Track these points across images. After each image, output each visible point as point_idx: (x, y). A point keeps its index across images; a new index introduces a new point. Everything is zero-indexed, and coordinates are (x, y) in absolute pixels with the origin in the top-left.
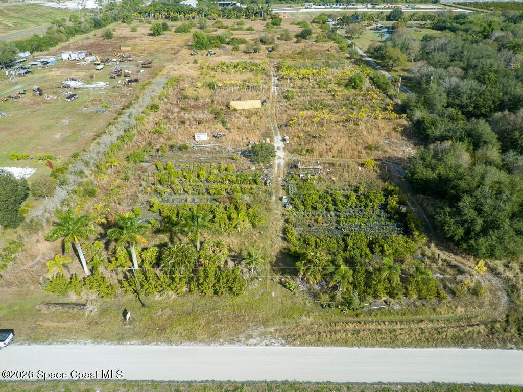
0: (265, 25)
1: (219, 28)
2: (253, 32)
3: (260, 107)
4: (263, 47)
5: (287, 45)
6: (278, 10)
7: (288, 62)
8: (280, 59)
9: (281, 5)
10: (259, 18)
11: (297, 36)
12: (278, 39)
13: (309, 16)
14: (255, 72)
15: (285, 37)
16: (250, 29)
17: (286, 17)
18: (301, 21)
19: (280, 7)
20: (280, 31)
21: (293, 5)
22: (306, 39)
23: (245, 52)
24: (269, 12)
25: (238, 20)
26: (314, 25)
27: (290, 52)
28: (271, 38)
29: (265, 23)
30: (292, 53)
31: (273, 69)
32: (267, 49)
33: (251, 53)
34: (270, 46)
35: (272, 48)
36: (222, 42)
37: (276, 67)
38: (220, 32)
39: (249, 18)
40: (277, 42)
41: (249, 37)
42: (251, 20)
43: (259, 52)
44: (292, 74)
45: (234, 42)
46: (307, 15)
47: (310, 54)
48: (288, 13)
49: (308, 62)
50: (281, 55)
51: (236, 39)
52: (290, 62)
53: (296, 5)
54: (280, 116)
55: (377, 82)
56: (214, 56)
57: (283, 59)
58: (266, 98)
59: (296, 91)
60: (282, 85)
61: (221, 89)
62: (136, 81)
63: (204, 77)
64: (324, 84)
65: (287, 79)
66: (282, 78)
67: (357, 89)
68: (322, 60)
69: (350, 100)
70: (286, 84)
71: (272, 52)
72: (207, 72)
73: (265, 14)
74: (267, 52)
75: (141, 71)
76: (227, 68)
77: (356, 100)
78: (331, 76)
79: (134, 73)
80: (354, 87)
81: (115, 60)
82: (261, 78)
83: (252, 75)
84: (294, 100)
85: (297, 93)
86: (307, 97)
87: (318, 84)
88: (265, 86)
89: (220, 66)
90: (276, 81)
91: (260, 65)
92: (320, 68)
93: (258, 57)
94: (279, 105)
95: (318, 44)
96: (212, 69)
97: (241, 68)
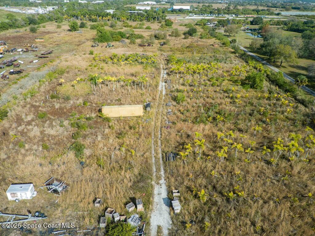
0: (160, 26)
1: (125, 27)
2: (150, 30)
3: (142, 114)
4: (156, 41)
5: (177, 41)
6: (169, 17)
7: (178, 56)
8: (170, 52)
9: (173, 14)
10: (156, 21)
11: (184, 34)
12: (170, 35)
14: (144, 65)
15: (176, 34)
16: (148, 28)
17: (176, 21)
18: (187, 24)
20: (171, 30)
21: (181, 15)
22: (193, 36)
23: (140, 45)
24: (163, 17)
25: (141, 22)
26: (197, 26)
27: (180, 46)
28: (164, 34)
29: (160, 24)
30: (181, 47)
31: (163, 62)
32: (160, 43)
33: (145, 46)
34: (162, 41)
35: (164, 43)
36: (122, 37)
37: (166, 59)
38: (124, 30)
40: (168, 37)
41: (146, 34)
42: (150, 22)
43: (152, 46)
44: (182, 69)
45: (132, 37)
46: (192, 21)
47: (197, 48)
48: (179, 19)
49: (197, 56)
50: (171, 48)
51: (135, 34)
52: (179, 55)
53: (183, 14)
54: (167, 133)
55: (276, 80)
56: (112, 48)
57: (173, 52)
58: (151, 98)
59: (187, 90)
60: (171, 81)
61: (103, 85)
62: (19, 72)
63: (92, 69)
64: (217, 80)
65: (176, 73)
66: (171, 72)
67: (256, 89)
68: (209, 54)
69: (256, 106)
70: (176, 80)
71: (164, 46)
72: (97, 64)
73: (161, 18)
74: (159, 45)
75: (34, 62)
76: (118, 60)
77: (262, 106)
78: (221, 71)
79: (27, 63)
80: (252, 87)
81: (20, 50)
82: (150, 72)
83: (141, 68)
84: (185, 103)
85: (188, 92)
86: (201, 100)
87: (211, 81)
88: (153, 82)
89: (112, 57)
90: (165, 76)
91: (151, 58)
92: (208, 62)
93: (151, 50)
94: (166, 111)
95: (202, 40)
96: (104, 61)
97: (131, 60)
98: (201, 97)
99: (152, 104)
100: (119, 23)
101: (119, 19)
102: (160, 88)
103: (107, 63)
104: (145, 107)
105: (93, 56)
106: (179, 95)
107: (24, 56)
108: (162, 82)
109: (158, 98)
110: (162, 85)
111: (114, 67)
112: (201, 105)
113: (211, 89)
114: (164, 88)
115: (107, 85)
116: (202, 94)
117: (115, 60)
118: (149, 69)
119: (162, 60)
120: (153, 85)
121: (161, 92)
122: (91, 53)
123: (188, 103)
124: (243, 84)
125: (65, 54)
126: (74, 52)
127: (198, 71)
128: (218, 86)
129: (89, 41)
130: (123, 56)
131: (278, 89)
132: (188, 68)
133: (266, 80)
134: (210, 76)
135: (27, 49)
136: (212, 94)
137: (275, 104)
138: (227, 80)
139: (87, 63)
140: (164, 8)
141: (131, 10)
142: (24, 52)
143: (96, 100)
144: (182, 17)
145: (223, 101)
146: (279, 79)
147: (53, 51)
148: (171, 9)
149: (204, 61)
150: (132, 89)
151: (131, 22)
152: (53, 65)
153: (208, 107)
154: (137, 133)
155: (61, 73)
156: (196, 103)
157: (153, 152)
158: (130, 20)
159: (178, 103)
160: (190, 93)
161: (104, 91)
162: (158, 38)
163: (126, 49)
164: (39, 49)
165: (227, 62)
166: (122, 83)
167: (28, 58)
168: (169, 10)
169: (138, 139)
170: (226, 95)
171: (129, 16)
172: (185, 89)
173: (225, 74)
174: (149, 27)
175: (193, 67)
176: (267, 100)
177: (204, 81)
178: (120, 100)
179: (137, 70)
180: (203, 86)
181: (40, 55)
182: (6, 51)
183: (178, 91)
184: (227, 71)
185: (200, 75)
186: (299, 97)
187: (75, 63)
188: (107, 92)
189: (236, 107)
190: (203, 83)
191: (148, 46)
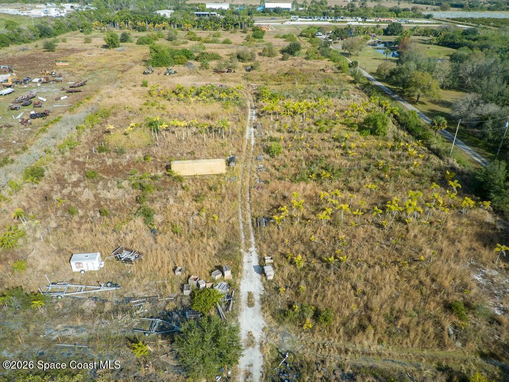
0: (245, 38)
1: (191, 40)
2: (230, 45)
3: (224, 171)
4: (240, 64)
5: (271, 63)
6: (260, 22)
7: (272, 88)
8: (261, 82)
9: (264, 17)
10: (239, 30)
11: (283, 52)
12: (260, 54)
13: (296, 29)
14: (224, 102)
15: (268, 52)
16: (226, 42)
17: (270, 30)
18: (287, 34)
19: (263, 19)
20: (263, 45)
21: (277, 18)
22: (295, 56)
23: (217, 71)
24: (250, 24)
25: (215, 32)
26: (302, 38)
28: (251, 53)
29: (245, 35)
30: (277, 73)
31: (251, 98)
32: (245, 67)
33: (224, 72)
34: (249, 64)
35: (252, 67)
36: (188, 58)
37: (254, 93)
38: (190, 45)
39: (228, 29)
40: (258, 58)
41: (223, 52)
42: (229, 32)
43: (234, 72)
44: (277, 109)
45: (203, 58)
46: (293, 28)
47: (301, 76)
48: (273, 25)
49: (299, 87)
50: (262, 76)
51: (207, 54)
52: (274, 87)
53: (281, 17)
54: (257, 195)
55: (406, 123)
56: (174, 75)
57: (265, 82)
58: (236, 150)
59: (284, 139)
60: (263, 125)
61: (167, 133)
62: (44, 115)
63: (148, 109)
64: (326, 124)
65: (270, 114)
66: (263, 112)
67: (378, 135)
68: (318, 85)
69: (374, 159)
70: (269, 124)
71: (251, 72)
72: (155, 101)
73: (246, 25)
74: (244, 71)
75: (62, 98)
76: (185, 95)
77: (382, 159)
78: (333, 111)
79: (51, 101)
80: (373, 132)
81: (36, 80)
82: (232, 112)
83: (219, 106)
84: (281, 156)
85: (285, 141)
86: (302, 151)
87: (317, 125)
88: (237, 127)
89: (177, 91)
90: (254, 118)
91: (232, 92)
92: (316, 97)
93: (232, 79)
94: (256, 166)
95: (309, 61)
96: (164, 96)
97: (205, 95)
98: (303, 147)
99: (237, 157)
100: (181, 34)
101: (181, 26)
102: (247, 136)
103: (169, 100)
104: (228, 163)
105: (148, 89)
106: (273, 145)
107: (44, 89)
108: (251, 126)
109: (244, 149)
110: (250, 132)
111: (181, 105)
112: (302, 158)
113: (317, 136)
114: (253, 135)
115: (173, 132)
116: (304, 143)
117: (182, 95)
118: (231, 109)
119: (250, 95)
120: (238, 131)
121: (249, 141)
122: (145, 85)
123: (285, 156)
124: (361, 128)
125: (106, 86)
126: (118, 83)
127: (299, 111)
128: (327, 132)
129: (138, 65)
130: (192, 90)
131: (406, 135)
132: (286, 107)
133: (394, 124)
134: (317, 117)
135: (47, 79)
136: (318, 143)
137: (399, 156)
138: (341, 123)
139: (140, 100)
140: (251, 5)
141: (198, 11)
142: (43, 83)
143: (160, 154)
144: (279, 22)
145: (332, 153)
146: (410, 122)
147: (86, 81)
148: (262, 8)
149: (309, 96)
150: (209, 137)
151: (199, 31)
152: (92, 104)
153: (311, 161)
154: (220, 194)
155: (106, 115)
156: (296, 156)
157: (241, 217)
158: (198, 27)
159: (272, 156)
160: (289, 142)
161: (170, 141)
162: (242, 59)
163: (195, 76)
164: (65, 77)
165: (342, 97)
166: (194, 129)
167: (51, 92)
168: (258, 9)
169: (221, 202)
170: (337, 144)
171: (196, 21)
172: (282, 137)
173: (337, 115)
174: (228, 40)
175: (294, 105)
176: (390, 150)
177: (308, 125)
178: (194, 154)
179: (214, 110)
180: (306, 133)
181: (67, 88)
182: (16, 83)
183: (272, 139)
184: (342, 111)
185: (303, 117)
186: (433, 146)
187: (122, 99)
188: (174, 142)
189: (348, 160)
190: (307, 128)
191: (227, 72)
